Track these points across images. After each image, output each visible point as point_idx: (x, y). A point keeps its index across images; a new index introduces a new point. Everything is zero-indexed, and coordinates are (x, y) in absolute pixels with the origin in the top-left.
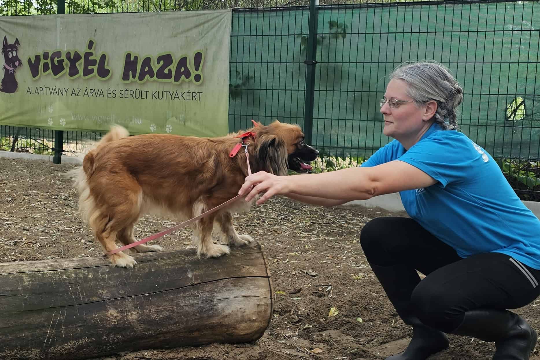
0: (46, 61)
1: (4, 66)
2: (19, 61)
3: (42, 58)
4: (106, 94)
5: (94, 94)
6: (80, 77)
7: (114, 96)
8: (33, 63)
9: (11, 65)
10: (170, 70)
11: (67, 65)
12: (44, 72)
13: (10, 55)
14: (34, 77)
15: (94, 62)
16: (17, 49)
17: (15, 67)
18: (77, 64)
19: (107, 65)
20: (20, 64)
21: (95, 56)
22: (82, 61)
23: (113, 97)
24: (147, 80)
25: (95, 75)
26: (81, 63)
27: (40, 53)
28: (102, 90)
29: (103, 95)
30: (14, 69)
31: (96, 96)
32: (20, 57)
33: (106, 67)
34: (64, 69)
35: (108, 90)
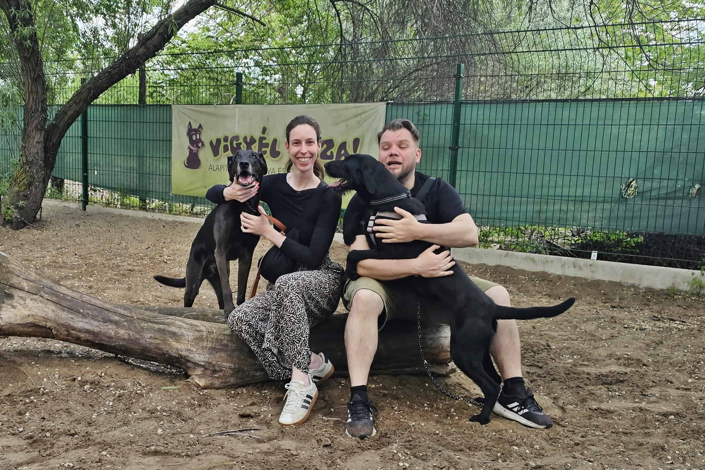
0: (225, 143)
2: (202, 142)
3: (222, 141)
8: (214, 144)
9: (195, 146)
12: (225, 152)
13: (194, 138)
14: (215, 156)
15: (267, 145)
16: (200, 132)
17: (198, 147)
18: (253, 146)
20: (203, 145)
26: (256, 146)
27: (221, 137)
33: (277, 149)
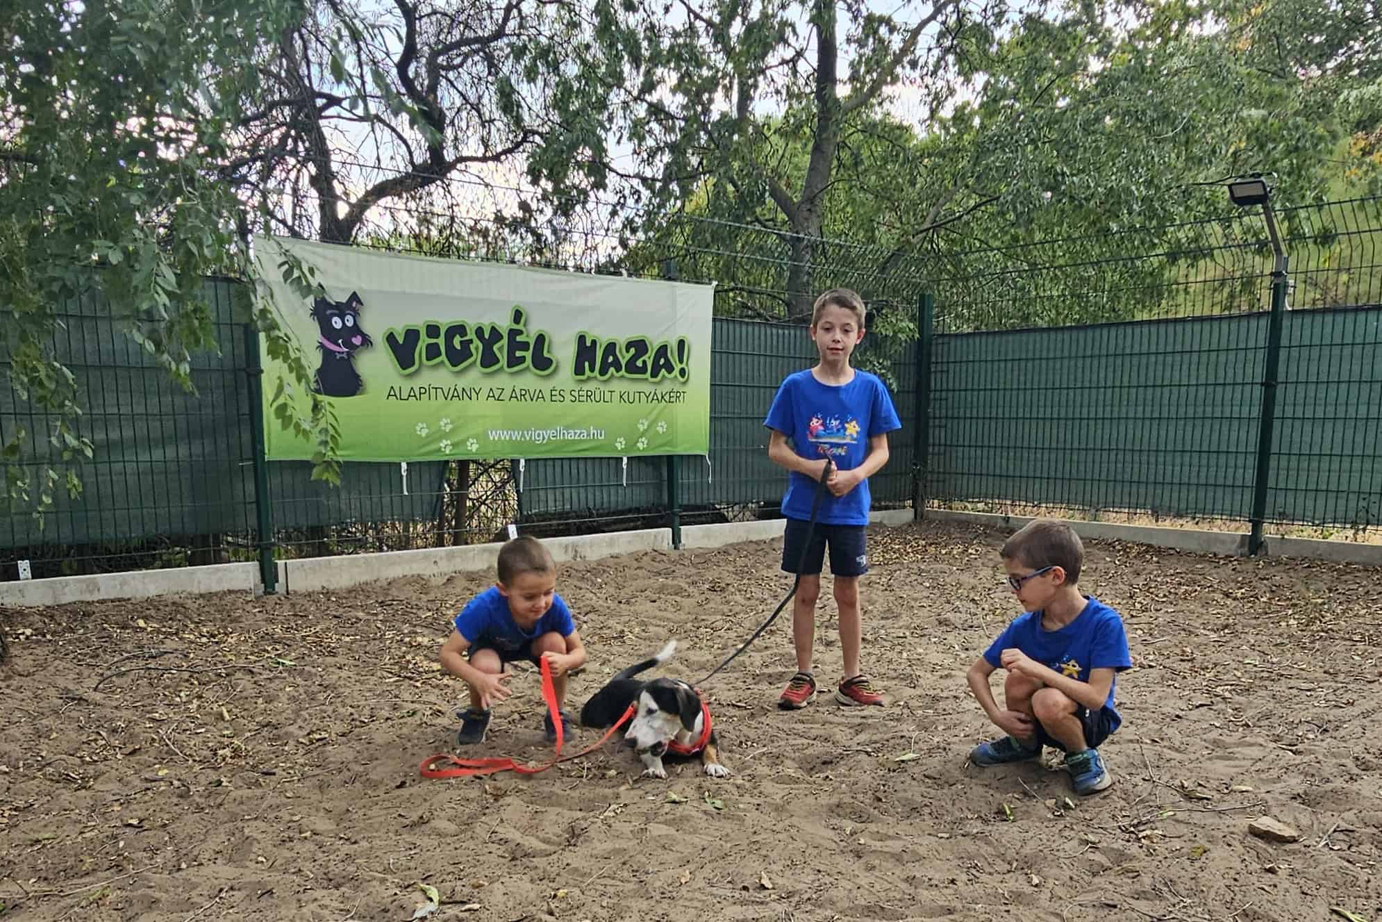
1: (319, 343)
4: (547, 397)
5: (527, 396)
6: (502, 367)
7: (562, 399)
10: (644, 362)
11: (477, 348)
19: (548, 352)
21: (527, 336)
22: (505, 341)
23: (559, 401)
24: (612, 375)
25: (528, 366)
28: (540, 390)
29: (543, 398)
30: (351, 351)
31: (532, 400)
34: (472, 355)
35: (551, 390)
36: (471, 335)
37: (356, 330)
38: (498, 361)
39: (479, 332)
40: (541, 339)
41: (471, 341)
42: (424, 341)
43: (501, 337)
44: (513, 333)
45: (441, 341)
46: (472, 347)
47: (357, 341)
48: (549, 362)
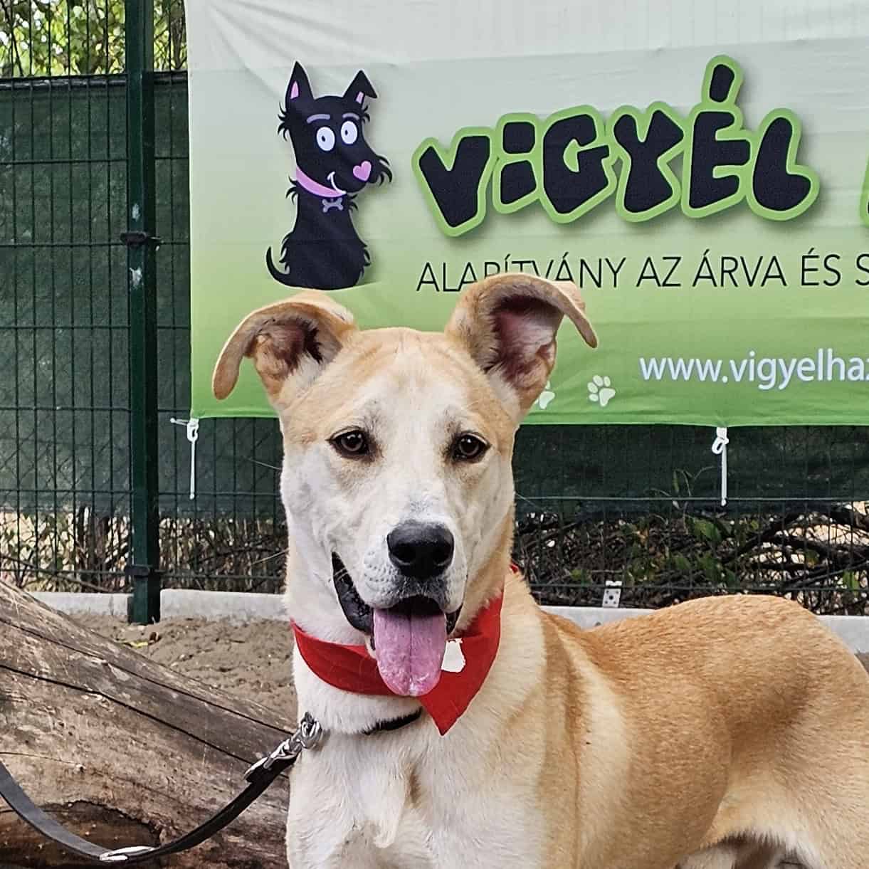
0: (516, 158)
1: (293, 182)
2: (376, 160)
3: (496, 144)
4: (792, 272)
5: (739, 275)
6: (676, 210)
7: (832, 278)
8: (449, 168)
9: (331, 176)
11: (617, 167)
12: (506, 199)
13: (326, 139)
14: (453, 222)
15: (737, 152)
16: (363, 114)
17: (351, 185)
18: (662, 162)
19: (797, 162)
20: (381, 171)
21: (742, 128)
22: (685, 147)
23: (825, 282)
25: (744, 201)
26: (680, 157)
27: (490, 124)
28: (774, 258)
29: (781, 276)
30: (351, 194)
31: (751, 284)
32: (380, 143)
33: (791, 169)
34: (604, 183)
35: (804, 257)
36: (605, 137)
37: (362, 150)
38: (666, 192)
39: (625, 127)
40: (779, 132)
41: (604, 151)
42: (498, 159)
43: (677, 136)
44: (707, 123)
45: (535, 158)
46: (606, 163)
47: (363, 171)
48: (800, 187)
